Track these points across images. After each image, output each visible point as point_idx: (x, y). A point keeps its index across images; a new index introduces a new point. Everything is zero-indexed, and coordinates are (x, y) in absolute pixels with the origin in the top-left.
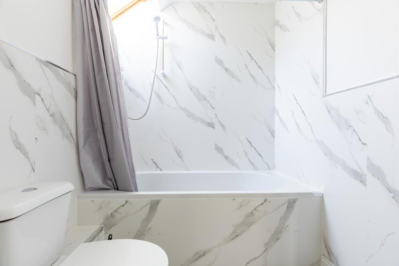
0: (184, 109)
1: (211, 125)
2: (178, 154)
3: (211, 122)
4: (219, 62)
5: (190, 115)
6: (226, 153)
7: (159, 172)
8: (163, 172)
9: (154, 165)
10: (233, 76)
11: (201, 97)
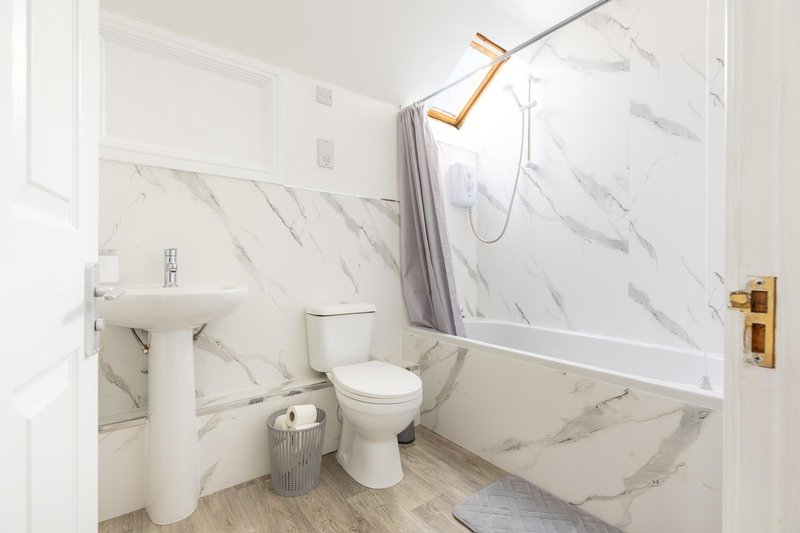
0: (567, 220)
1: (621, 246)
2: (556, 299)
3: (619, 239)
4: (640, 110)
5: (578, 229)
6: (656, 306)
7: (524, 325)
8: (531, 326)
9: (519, 313)
10: (676, 130)
11: (598, 192)
